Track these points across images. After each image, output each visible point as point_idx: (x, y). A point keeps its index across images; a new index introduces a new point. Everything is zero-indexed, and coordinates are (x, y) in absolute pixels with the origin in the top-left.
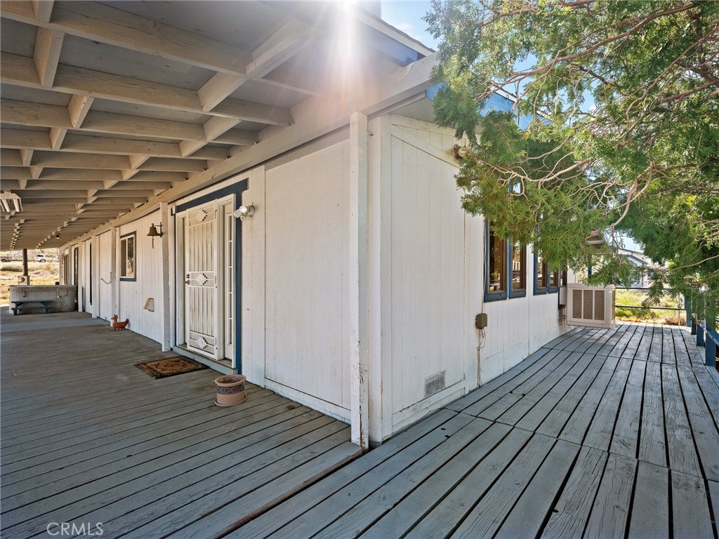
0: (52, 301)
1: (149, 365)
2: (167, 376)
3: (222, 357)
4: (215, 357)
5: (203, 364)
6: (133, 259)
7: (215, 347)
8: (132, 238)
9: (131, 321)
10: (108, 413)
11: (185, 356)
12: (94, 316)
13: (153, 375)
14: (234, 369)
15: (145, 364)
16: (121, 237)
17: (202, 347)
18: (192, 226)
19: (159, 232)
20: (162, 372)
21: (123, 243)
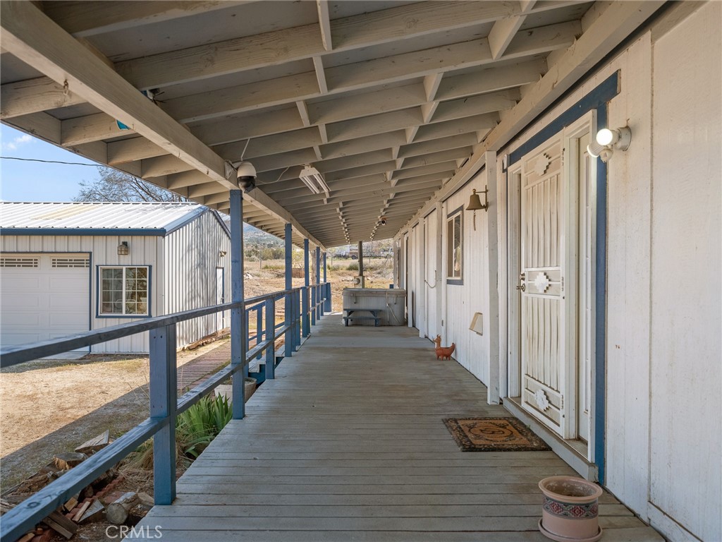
0: (381, 311)
1: (460, 423)
2: (480, 450)
3: (573, 435)
4: (561, 431)
5: (541, 441)
6: (459, 248)
7: (561, 412)
8: (459, 217)
9: (458, 347)
10: (383, 492)
11: (517, 419)
12: (422, 335)
13: (461, 444)
14: (590, 465)
15: (456, 421)
16: (449, 216)
17: (542, 408)
18: (530, 186)
19: (483, 203)
20: (474, 442)
21: (450, 224)
